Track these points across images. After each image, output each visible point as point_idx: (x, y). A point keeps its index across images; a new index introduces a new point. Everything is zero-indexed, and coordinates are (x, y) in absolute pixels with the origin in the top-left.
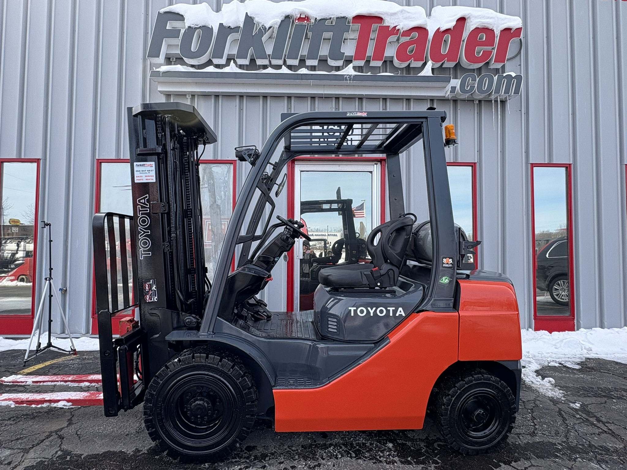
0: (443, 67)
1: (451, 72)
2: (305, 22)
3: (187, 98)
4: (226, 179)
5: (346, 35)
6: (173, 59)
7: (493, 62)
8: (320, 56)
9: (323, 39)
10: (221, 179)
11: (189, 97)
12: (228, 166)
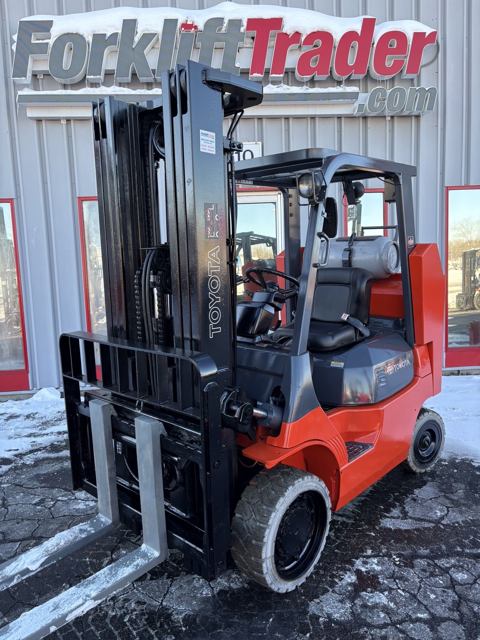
0: (351, 79)
2: (193, 29)
3: (62, 123)
5: (240, 44)
6: (40, 75)
7: (405, 74)
9: (215, 48)
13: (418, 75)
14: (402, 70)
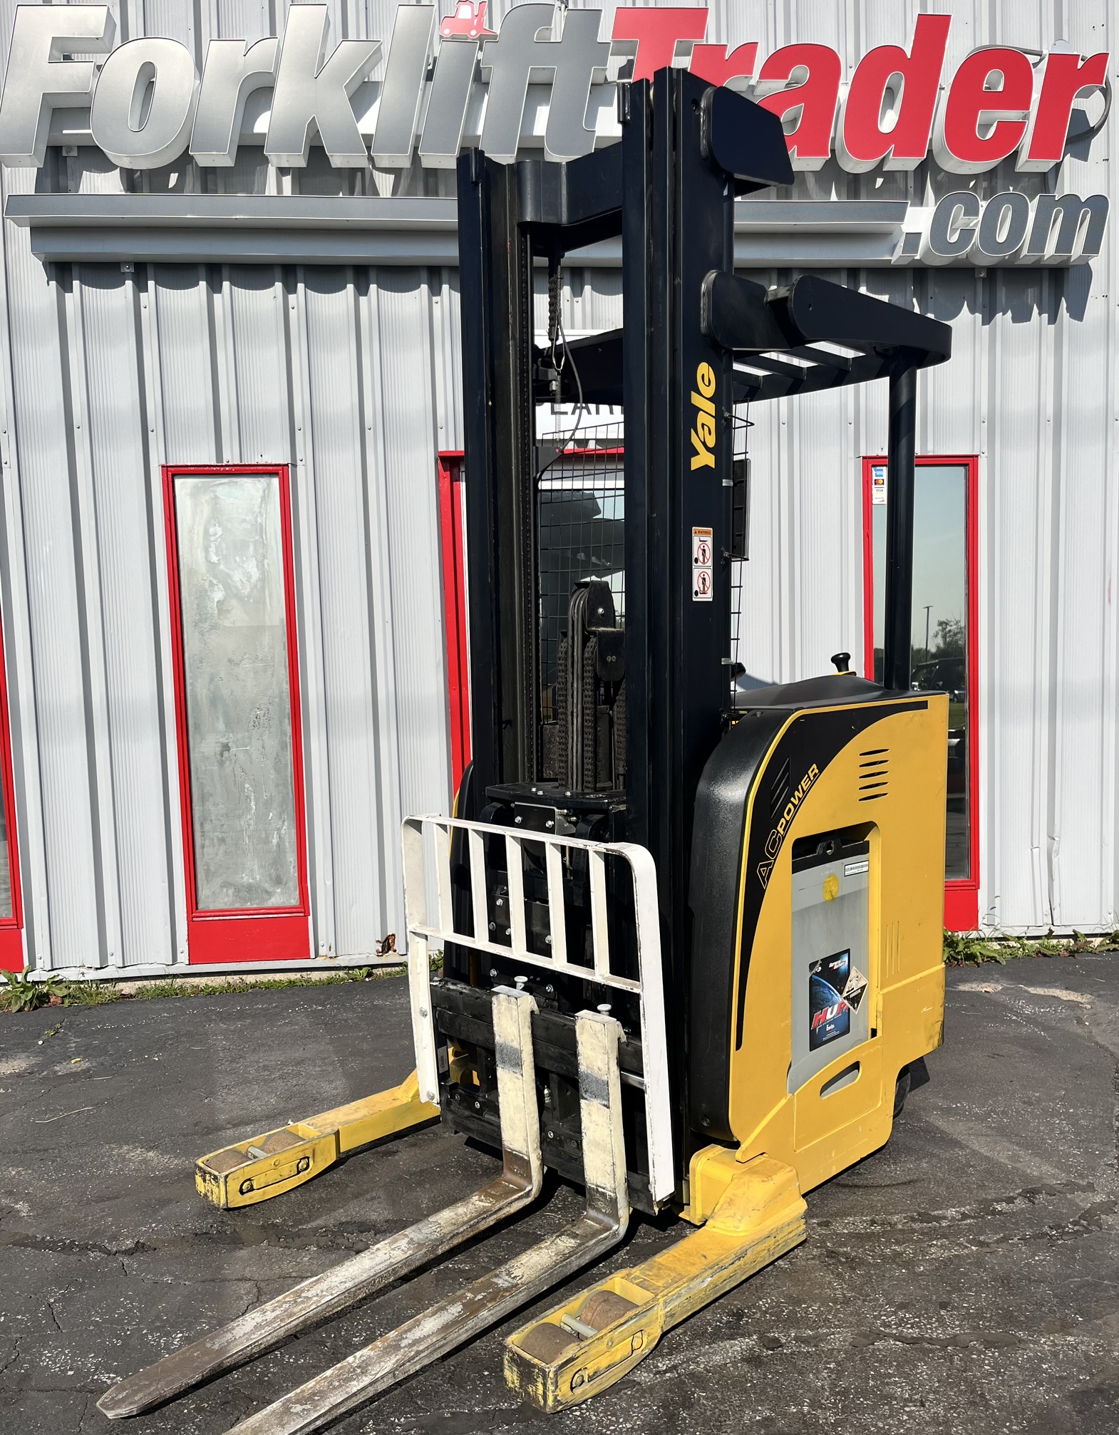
0: (886, 168)
1: (911, 183)
2: (473, 32)
3: (124, 274)
5: (597, 74)
6: (70, 149)
7: (1027, 158)
9: (529, 84)
10: (243, 521)
11: (128, 269)
12: (265, 482)
14: (1015, 153)
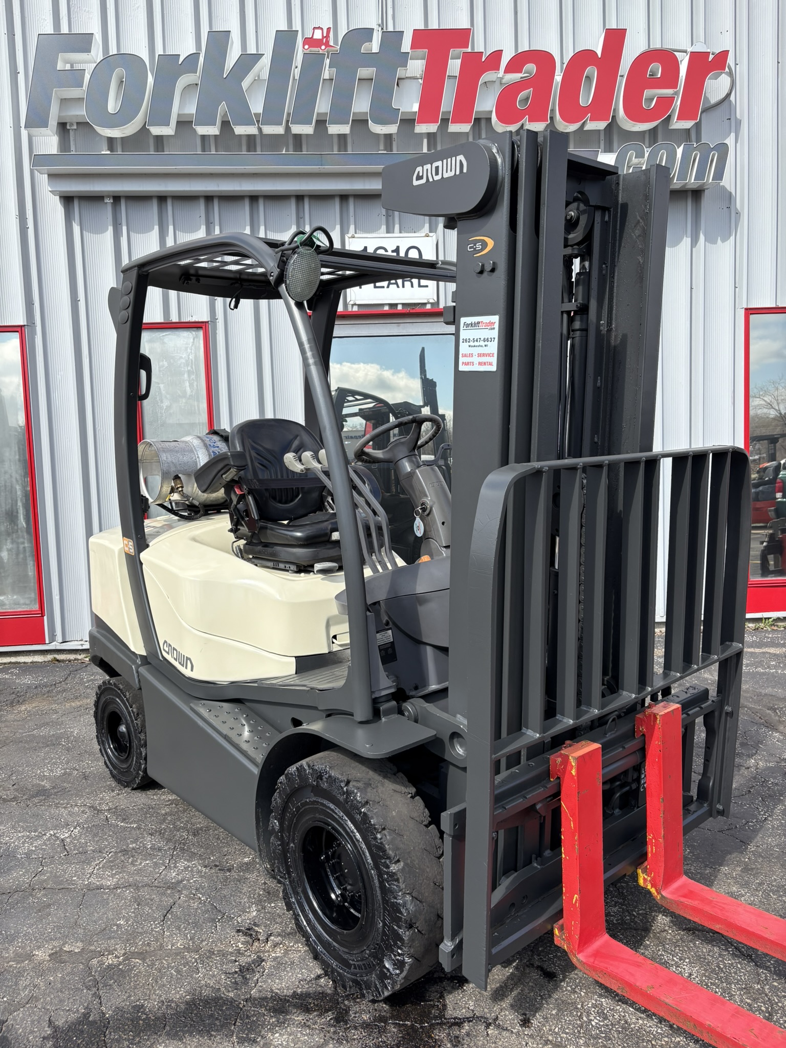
0: (585, 129)
2: (323, 47)
3: (106, 203)
4: (191, 357)
5: (400, 72)
6: (72, 124)
7: (675, 120)
8: (353, 113)
9: (359, 79)
10: (181, 358)
11: (109, 201)
12: (194, 333)
13: (696, 124)
14: (669, 116)
